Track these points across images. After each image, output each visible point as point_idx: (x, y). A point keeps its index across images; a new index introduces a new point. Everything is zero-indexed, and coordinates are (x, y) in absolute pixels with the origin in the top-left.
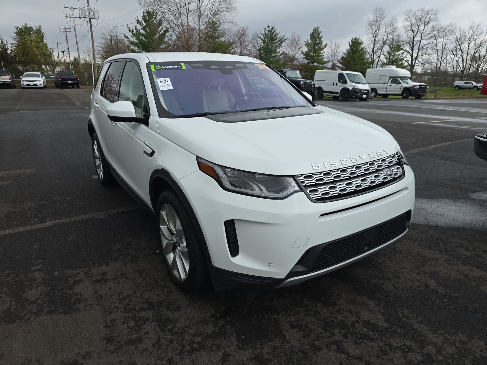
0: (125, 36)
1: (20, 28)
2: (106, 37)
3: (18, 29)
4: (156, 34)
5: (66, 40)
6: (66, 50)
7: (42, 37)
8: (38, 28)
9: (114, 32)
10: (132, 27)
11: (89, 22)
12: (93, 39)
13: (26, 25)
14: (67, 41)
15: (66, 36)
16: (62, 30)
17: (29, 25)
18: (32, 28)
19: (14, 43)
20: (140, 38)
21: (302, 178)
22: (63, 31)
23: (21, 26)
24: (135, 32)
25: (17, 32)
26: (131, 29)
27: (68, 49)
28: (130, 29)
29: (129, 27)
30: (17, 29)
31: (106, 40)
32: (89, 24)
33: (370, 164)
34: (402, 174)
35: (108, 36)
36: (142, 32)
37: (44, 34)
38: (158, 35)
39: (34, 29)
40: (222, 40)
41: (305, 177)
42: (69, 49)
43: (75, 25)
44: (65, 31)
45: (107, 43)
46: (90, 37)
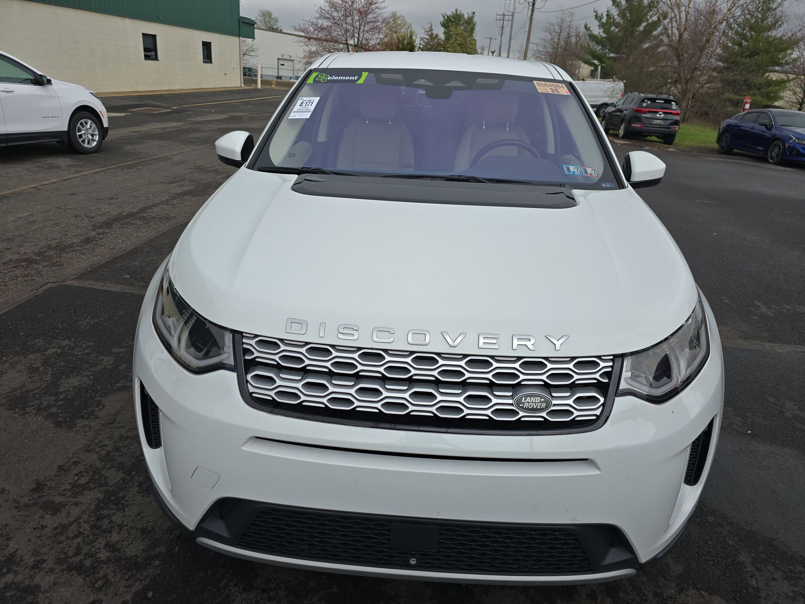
0: (586, 26)
1: (448, 17)
2: (552, 29)
3: (446, 18)
4: (641, 22)
5: (501, 34)
6: (497, 49)
7: (473, 29)
8: (471, 15)
9: (568, 19)
10: (602, 11)
11: (531, 4)
12: (530, 32)
13: (456, 11)
14: (501, 36)
15: (502, 28)
16: (499, 18)
17: (460, 11)
18: (463, 15)
19: (425, 38)
20: (612, 29)
21: (253, 342)
22: (500, 20)
23: (449, 13)
24: (604, 20)
25: (443, 22)
26: (599, 14)
27: (500, 48)
28: (597, 14)
29: (596, 12)
30: (444, 17)
31: (551, 34)
32: (531, 7)
33: (470, 362)
34: (595, 418)
35: (556, 28)
36: (618, 19)
37: (476, 24)
38: (644, 24)
39: (466, 17)
40: (776, 33)
41: (258, 342)
42: (502, 48)
43: (515, 9)
44: (503, 20)
45: (552, 39)
46: (527, 30)
